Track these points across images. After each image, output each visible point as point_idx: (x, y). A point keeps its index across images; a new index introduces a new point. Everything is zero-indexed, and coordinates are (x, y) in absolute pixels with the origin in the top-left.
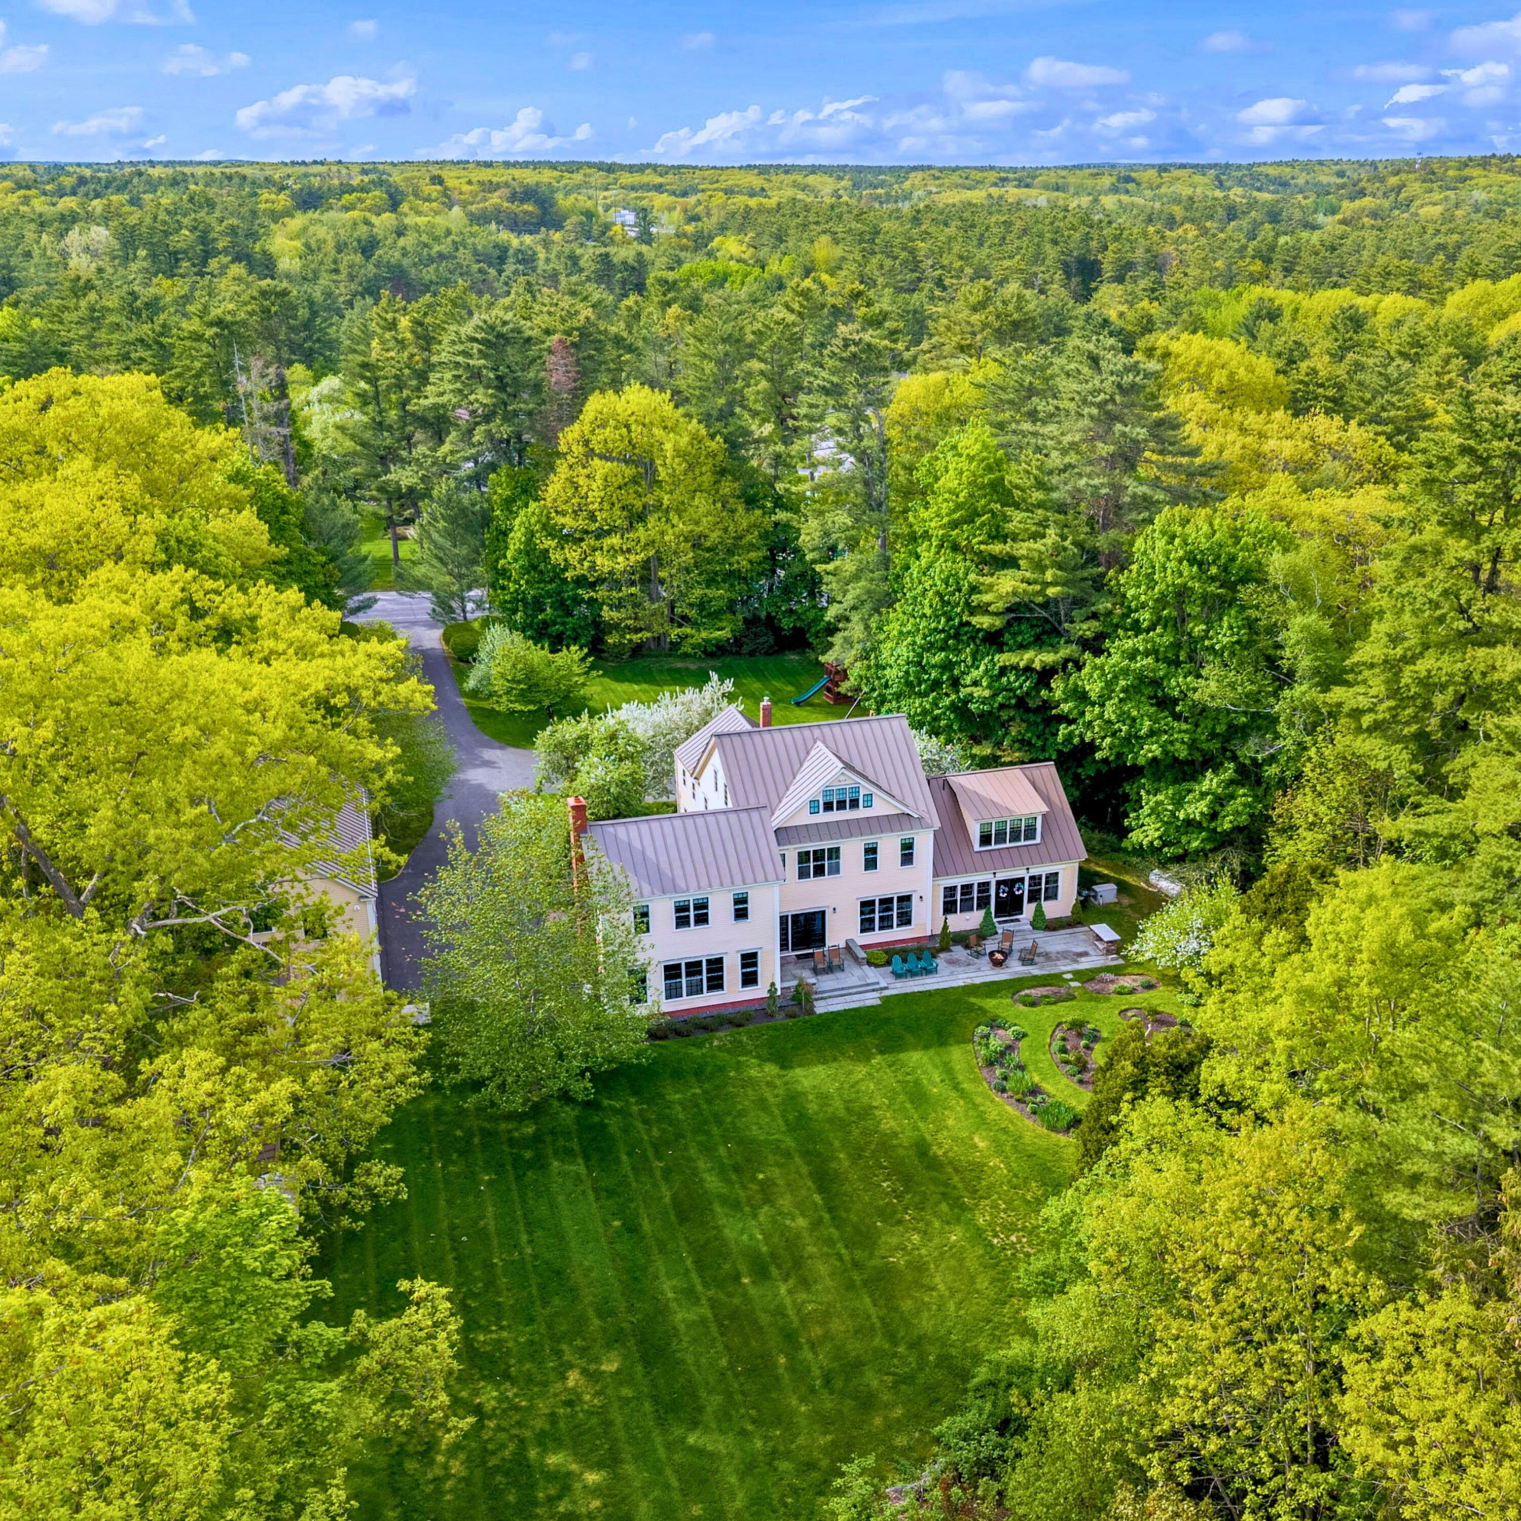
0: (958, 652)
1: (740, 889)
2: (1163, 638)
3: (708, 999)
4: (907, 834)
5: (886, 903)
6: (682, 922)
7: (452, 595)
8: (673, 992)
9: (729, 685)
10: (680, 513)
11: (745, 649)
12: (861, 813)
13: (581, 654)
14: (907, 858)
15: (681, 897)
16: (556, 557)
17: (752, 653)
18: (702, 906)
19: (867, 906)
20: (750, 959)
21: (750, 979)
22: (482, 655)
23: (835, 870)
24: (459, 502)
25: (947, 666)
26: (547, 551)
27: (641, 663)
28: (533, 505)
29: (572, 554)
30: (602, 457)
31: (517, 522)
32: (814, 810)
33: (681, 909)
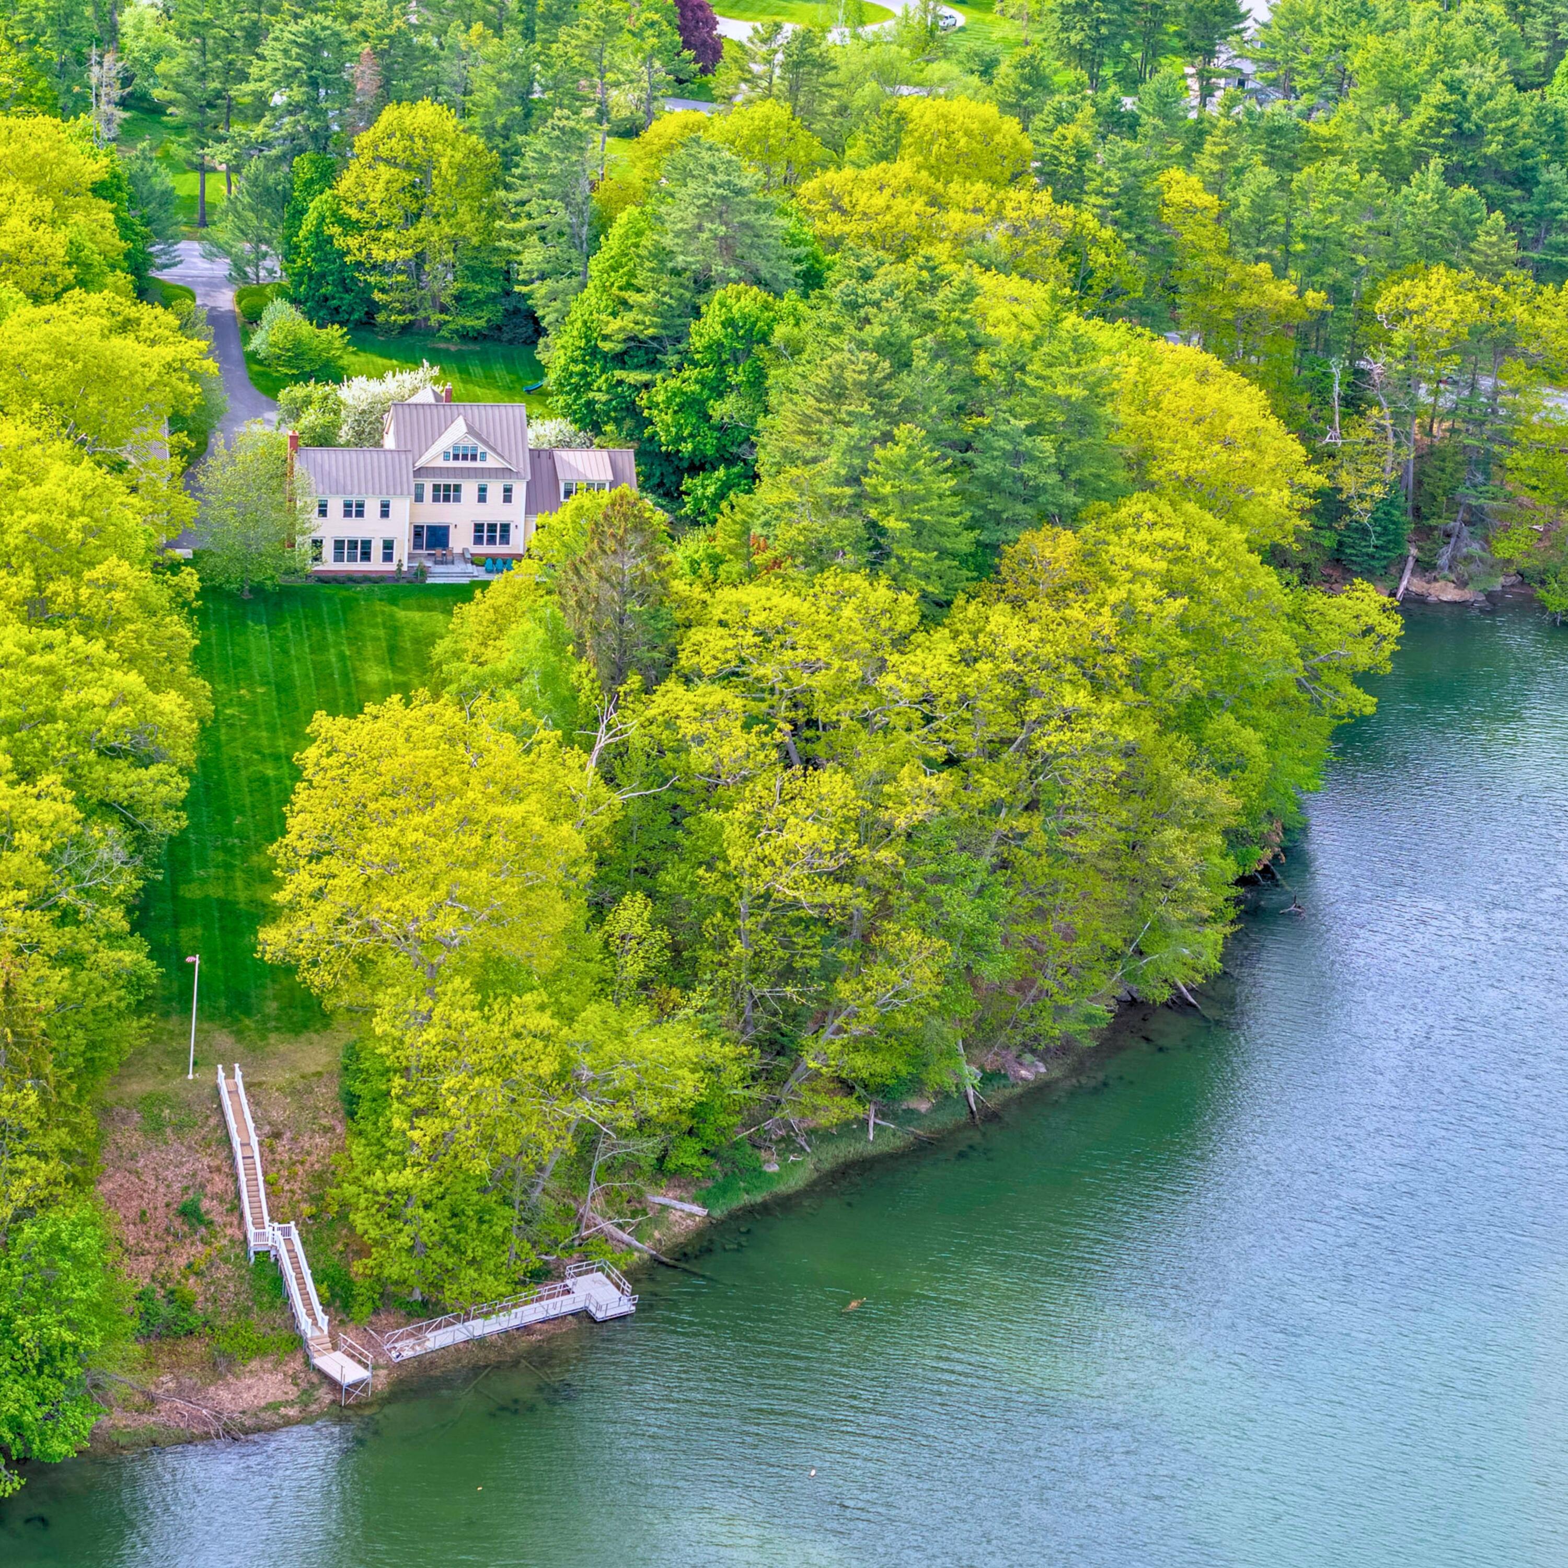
0: (592, 365)
1: (385, 498)
2: (710, 373)
3: (359, 566)
4: (508, 482)
5: (492, 528)
6: (347, 514)
7: (248, 263)
8: (338, 558)
9: (436, 370)
10: (449, 216)
11: (505, 337)
12: (478, 464)
13: (340, 332)
14: (507, 499)
15: (349, 498)
16: (340, 243)
17: (511, 342)
18: (361, 505)
19: (478, 528)
20: (388, 545)
21: (388, 557)
22: (264, 323)
23: (457, 499)
24: (265, 181)
25: (584, 375)
26: (331, 237)
27: (408, 340)
28: (328, 192)
29: (353, 242)
30: (387, 161)
31: (311, 205)
32: (446, 458)
33: (348, 505)
